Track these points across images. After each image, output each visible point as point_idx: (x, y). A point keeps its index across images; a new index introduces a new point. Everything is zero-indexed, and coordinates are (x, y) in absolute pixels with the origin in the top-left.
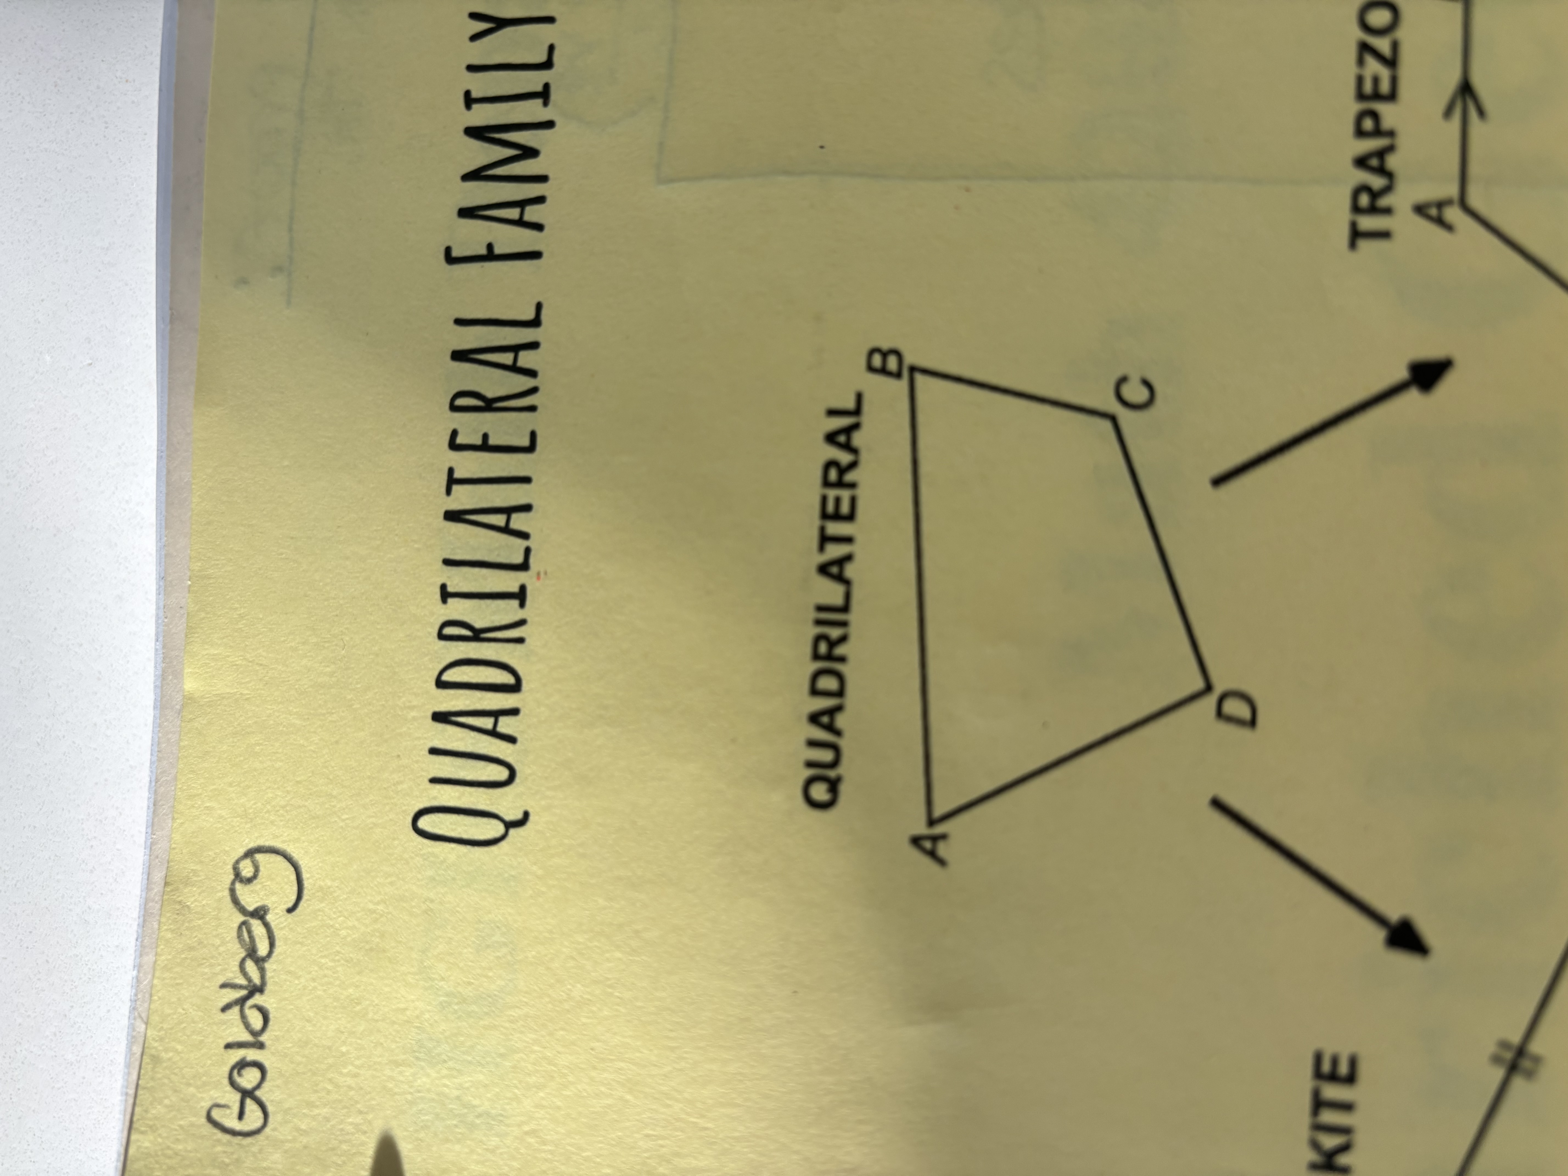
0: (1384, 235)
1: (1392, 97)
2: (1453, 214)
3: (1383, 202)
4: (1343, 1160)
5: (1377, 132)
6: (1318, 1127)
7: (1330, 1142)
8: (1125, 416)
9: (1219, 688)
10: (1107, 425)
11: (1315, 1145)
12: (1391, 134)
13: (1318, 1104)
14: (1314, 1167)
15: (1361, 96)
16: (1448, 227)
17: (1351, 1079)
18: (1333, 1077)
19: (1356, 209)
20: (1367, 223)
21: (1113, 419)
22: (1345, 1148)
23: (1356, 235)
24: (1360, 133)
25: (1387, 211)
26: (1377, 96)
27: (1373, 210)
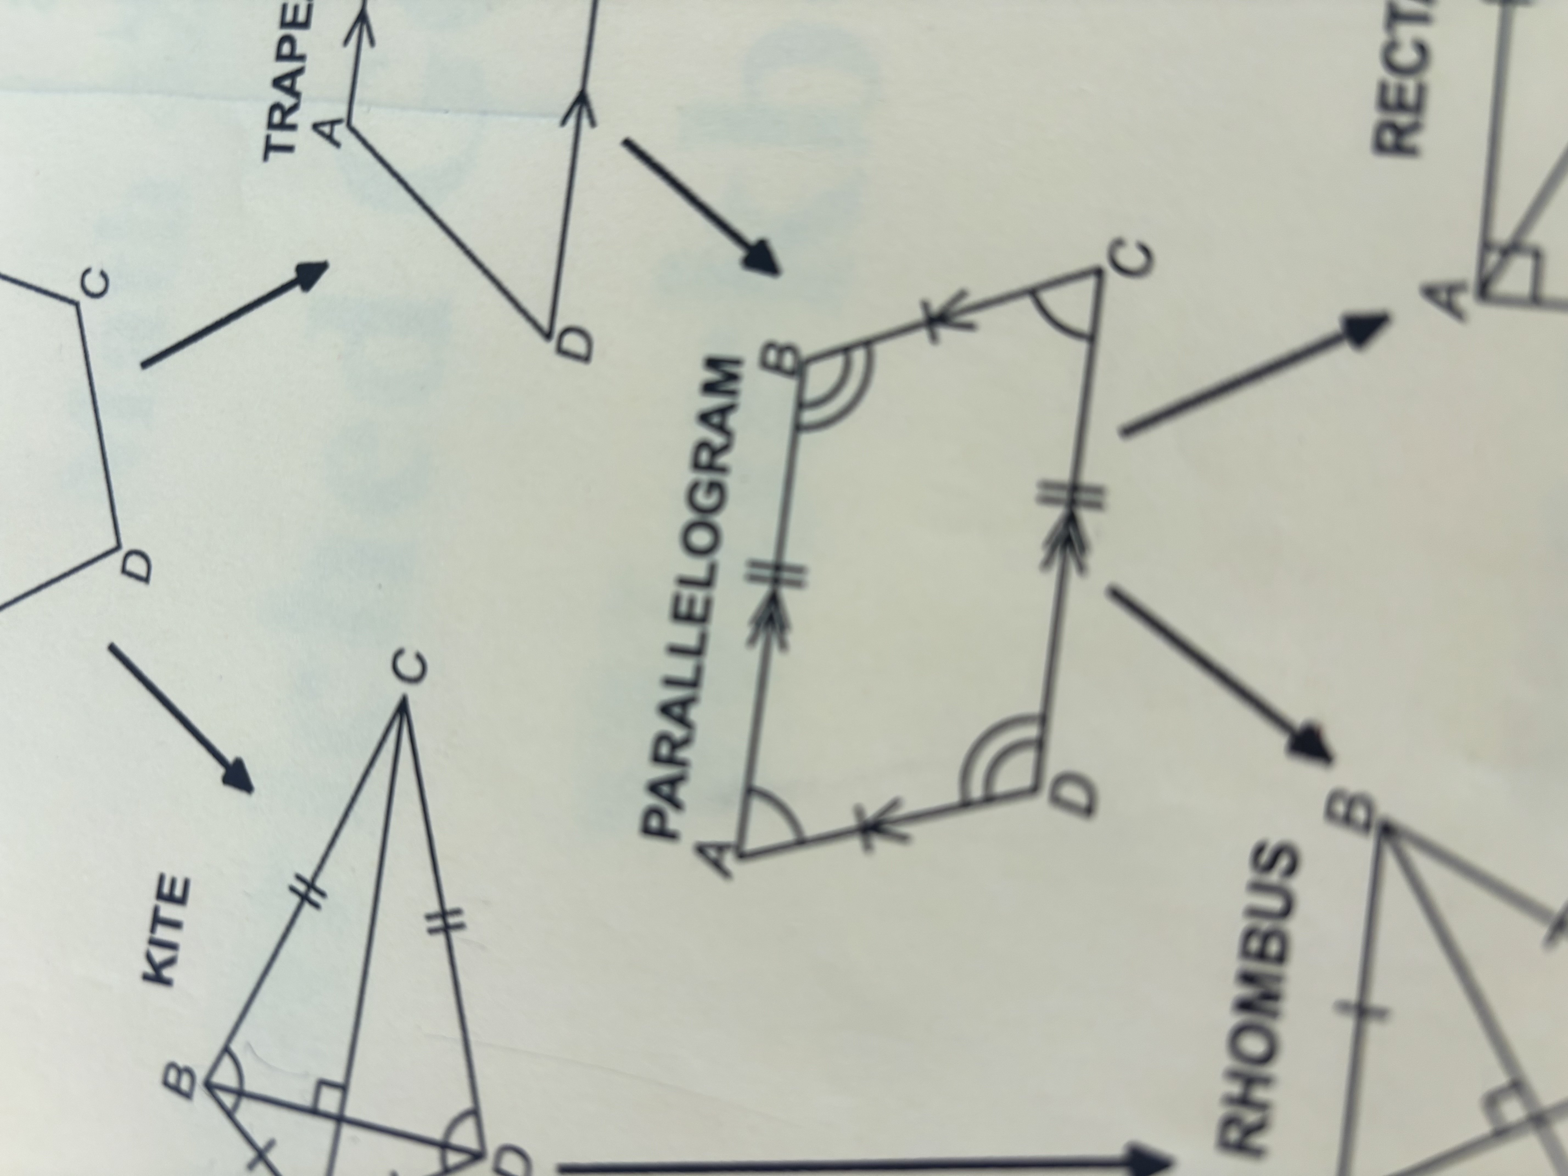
0: (289, 149)
1: (306, 25)
2: (340, 132)
3: (290, 119)
4: (167, 973)
5: (292, 57)
6: (153, 942)
7: (160, 955)
8: (86, 303)
9: (126, 547)
10: (72, 309)
11: (149, 958)
12: (302, 58)
13: (157, 920)
14: (146, 977)
15: (284, 24)
16: (337, 144)
17: (182, 901)
18: (170, 898)
19: (271, 125)
20: (279, 137)
21: (76, 304)
22: (171, 962)
23: (269, 148)
24: (280, 57)
25: (293, 127)
26: (294, 24)
27: (282, 126)
